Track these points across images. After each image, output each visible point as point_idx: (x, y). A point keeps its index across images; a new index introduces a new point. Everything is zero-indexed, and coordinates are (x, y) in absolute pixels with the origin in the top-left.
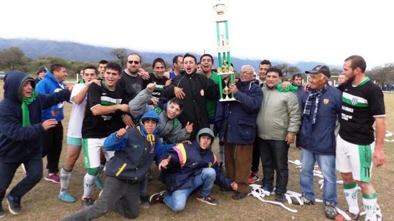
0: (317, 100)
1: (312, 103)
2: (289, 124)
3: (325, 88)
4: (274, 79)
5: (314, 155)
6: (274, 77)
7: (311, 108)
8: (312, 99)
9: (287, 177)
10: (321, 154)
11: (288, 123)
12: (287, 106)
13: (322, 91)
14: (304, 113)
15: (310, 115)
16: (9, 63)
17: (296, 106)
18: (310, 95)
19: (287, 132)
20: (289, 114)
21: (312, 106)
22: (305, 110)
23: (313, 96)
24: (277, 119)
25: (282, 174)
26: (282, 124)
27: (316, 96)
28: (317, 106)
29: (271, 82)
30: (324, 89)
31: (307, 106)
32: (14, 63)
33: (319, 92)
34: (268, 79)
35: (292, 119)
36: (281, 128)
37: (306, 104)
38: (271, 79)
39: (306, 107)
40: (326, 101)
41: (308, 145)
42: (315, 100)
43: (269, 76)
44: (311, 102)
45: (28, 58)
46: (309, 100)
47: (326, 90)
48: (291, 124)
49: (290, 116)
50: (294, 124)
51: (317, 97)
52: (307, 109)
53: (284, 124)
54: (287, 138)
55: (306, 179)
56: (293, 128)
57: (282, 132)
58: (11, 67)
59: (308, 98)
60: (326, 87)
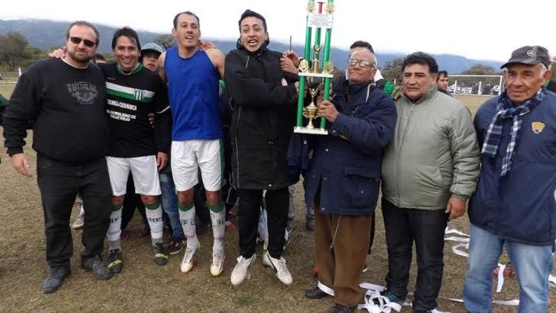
0: (516, 123)
1: (503, 130)
2: (452, 176)
3: (537, 98)
4: (420, 80)
5: (502, 242)
6: (419, 75)
7: (501, 140)
8: (505, 122)
9: (439, 280)
10: (520, 243)
11: (451, 173)
12: (450, 139)
13: (529, 104)
14: (483, 150)
15: (497, 155)
16: (6, 57)
17: (468, 139)
18: (500, 113)
19: (448, 194)
20: (453, 156)
21: (502, 137)
22: (485, 145)
23: (507, 114)
24: (428, 167)
25: (430, 273)
26: (438, 178)
27: (514, 114)
28: (514, 136)
29: (412, 87)
30: (536, 101)
31: (492, 135)
32: (13, 55)
33: (522, 107)
34: (406, 80)
35: (460, 167)
36: (435, 186)
37: (490, 131)
38: (412, 80)
39: (487, 138)
40: (538, 127)
41: (490, 221)
42: (512, 125)
43: (409, 75)
44: (500, 127)
45: (35, 49)
46: (498, 123)
47: (539, 103)
48: (459, 178)
49: (456, 159)
50: (465, 177)
51: (516, 116)
52: (489, 143)
53: (443, 176)
54: (449, 206)
55: (477, 288)
56: (463, 186)
57: (438, 193)
58: (11, 62)
59: (495, 119)
60: (540, 96)
